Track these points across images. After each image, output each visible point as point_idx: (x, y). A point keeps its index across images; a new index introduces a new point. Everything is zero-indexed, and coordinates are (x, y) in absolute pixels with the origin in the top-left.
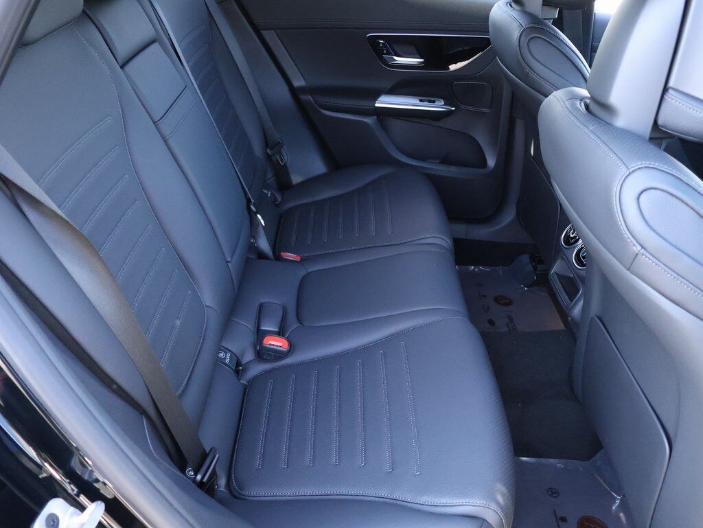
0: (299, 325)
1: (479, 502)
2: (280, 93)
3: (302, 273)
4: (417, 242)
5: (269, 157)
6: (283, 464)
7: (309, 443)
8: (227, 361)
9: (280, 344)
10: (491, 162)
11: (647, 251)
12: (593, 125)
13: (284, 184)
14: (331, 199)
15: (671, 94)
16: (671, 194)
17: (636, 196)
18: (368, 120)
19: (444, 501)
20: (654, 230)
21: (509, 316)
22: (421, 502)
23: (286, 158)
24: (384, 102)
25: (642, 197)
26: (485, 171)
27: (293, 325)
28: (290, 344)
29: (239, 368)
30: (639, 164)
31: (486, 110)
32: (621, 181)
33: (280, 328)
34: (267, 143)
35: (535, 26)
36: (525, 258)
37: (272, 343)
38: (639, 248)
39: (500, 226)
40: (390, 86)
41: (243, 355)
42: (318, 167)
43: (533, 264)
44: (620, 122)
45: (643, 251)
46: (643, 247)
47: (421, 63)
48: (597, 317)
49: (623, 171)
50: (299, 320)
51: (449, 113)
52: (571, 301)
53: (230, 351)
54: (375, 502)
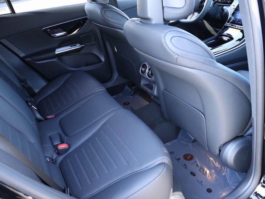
0: (68, 137)
1: (160, 158)
2: (17, 61)
3: (58, 120)
4: (94, 93)
5: (23, 86)
6: (89, 183)
7: (95, 172)
8: (49, 160)
9: (65, 146)
10: (103, 59)
11: (180, 56)
12: (147, 26)
13: (33, 94)
14: (54, 92)
15: (165, 8)
16: (179, 37)
17: (170, 41)
18: (55, 60)
19: (150, 164)
20: (179, 49)
21: (131, 107)
22: (143, 168)
23: (29, 84)
24: (58, 51)
25: (172, 40)
26: (102, 63)
27: (65, 138)
28: (69, 145)
29: (53, 161)
30: (167, 31)
31: (94, 43)
32: (164, 38)
33: (61, 141)
34: (21, 81)
35: (104, 7)
36: (127, 87)
37: (61, 147)
38: (177, 56)
39: (114, 80)
40: (58, 45)
41: (52, 156)
42: (43, 83)
43: (130, 88)
44: (154, 22)
45: (178, 56)
46: (178, 55)
47: (66, 33)
48: (164, 90)
49: (163, 35)
50: (67, 136)
51: (82, 48)
52: (152, 90)
53: (48, 157)
54: (128, 176)
